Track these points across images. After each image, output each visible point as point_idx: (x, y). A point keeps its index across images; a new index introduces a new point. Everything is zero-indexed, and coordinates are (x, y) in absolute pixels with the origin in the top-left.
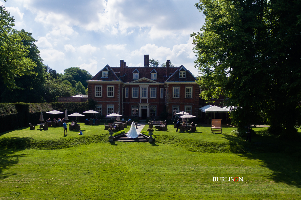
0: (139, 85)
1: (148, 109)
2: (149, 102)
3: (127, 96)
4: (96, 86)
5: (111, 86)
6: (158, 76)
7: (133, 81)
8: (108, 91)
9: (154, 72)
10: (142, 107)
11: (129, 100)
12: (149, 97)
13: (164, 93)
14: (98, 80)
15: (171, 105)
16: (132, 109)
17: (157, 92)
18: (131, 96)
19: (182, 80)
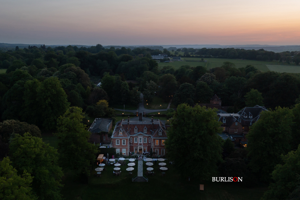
1: (142, 148)
2: (143, 145)
3: (131, 142)
4: (116, 140)
5: (124, 140)
6: (148, 130)
7: (135, 134)
8: (122, 142)
9: (145, 129)
10: (139, 147)
11: (132, 144)
12: (143, 143)
13: (151, 140)
14: (118, 137)
15: (154, 149)
16: (135, 148)
17: (147, 140)
18: (134, 141)
19: (160, 136)
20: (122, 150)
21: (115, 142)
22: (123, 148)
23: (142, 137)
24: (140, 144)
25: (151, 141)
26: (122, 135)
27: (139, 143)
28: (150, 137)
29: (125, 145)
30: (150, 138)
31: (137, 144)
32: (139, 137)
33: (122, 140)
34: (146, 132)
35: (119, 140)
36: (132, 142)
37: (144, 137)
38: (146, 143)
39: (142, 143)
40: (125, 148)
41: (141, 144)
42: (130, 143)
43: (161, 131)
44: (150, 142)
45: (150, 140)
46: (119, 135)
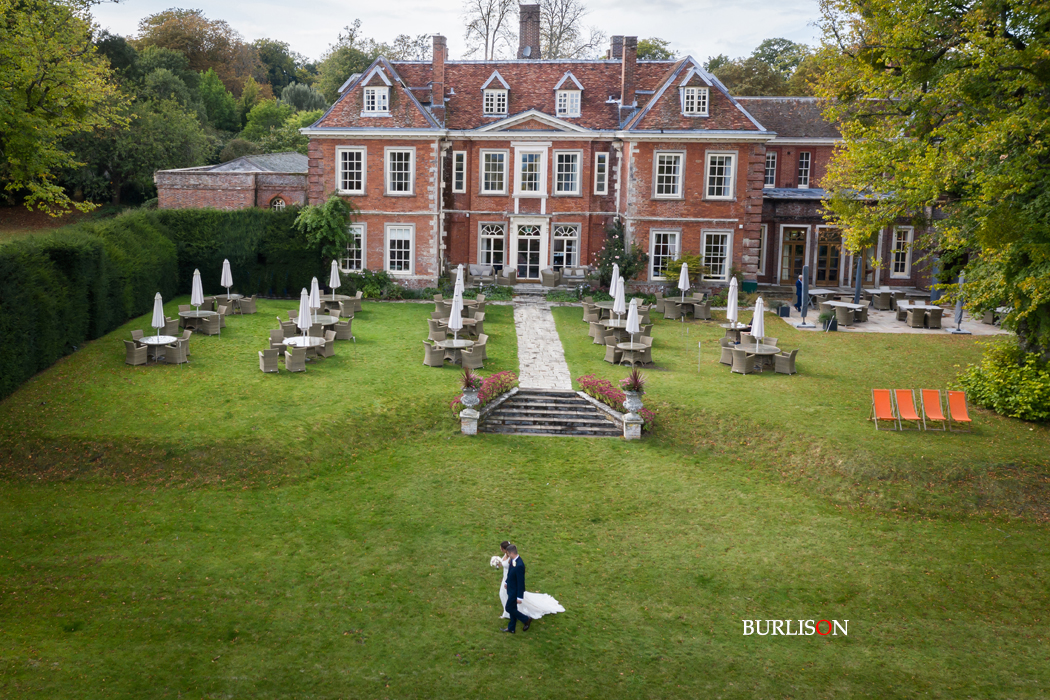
0: (509, 142)
1: (544, 239)
2: (549, 210)
3: (459, 186)
4: (339, 151)
5: (403, 150)
6: (586, 101)
7: (483, 123)
8: (388, 171)
9: (569, 86)
10: (522, 230)
11: (467, 201)
12: (549, 190)
13: (612, 173)
14: (350, 124)
15: (643, 227)
16: (482, 236)
17: (584, 168)
18: (478, 184)
19: (695, 124)
20: (382, 232)
21: (333, 170)
22: (390, 219)
23: (542, 149)
24: (524, 201)
25: (612, 182)
26: (386, 114)
27: (519, 192)
28: (606, 146)
29: (410, 192)
30: (601, 159)
31: (504, 201)
32: (521, 149)
33: (388, 151)
34: (578, 114)
35: (363, 151)
36: (464, 191)
37: (557, 144)
38: (576, 192)
39: (541, 192)
40: (412, 218)
41: (537, 201)
42: (449, 199)
43: (702, 84)
44: (601, 187)
45: (601, 169)
46: (366, 113)
